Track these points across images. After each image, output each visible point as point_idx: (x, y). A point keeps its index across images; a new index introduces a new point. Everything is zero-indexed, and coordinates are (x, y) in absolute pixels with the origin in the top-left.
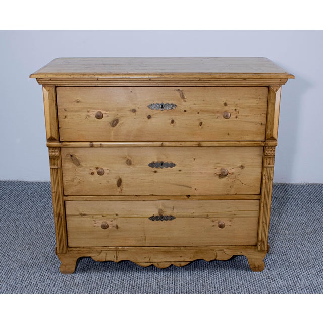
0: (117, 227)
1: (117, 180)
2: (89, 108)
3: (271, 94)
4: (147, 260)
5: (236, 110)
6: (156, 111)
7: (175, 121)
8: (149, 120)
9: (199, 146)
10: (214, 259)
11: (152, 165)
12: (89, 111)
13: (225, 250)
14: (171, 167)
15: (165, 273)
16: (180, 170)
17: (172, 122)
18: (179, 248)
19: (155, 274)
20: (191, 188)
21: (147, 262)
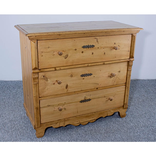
0: (65, 109)
1: (66, 85)
2: (54, 50)
3: (133, 38)
5: (119, 45)
6: (85, 49)
8: (82, 54)
9: (104, 64)
10: (106, 116)
11: (82, 76)
12: (54, 52)
13: (111, 111)
14: (90, 76)
16: (94, 77)
17: (93, 54)
18: (92, 113)
20: (98, 84)
21: (78, 123)
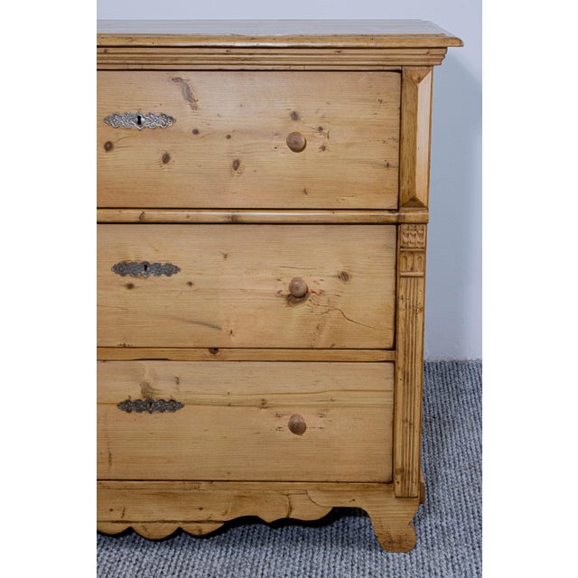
3: (408, 90)
4: (117, 516)
5: (321, 129)
6: (123, 133)
7: (173, 157)
8: (108, 156)
9: (235, 222)
10: (283, 515)
11: (121, 269)
13: (309, 492)
14: (168, 275)
15: (164, 551)
16: (190, 284)
17: (166, 159)
18: (195, 484)
19: (137, 553)
20: (220, 329)
21: (117, 522)
